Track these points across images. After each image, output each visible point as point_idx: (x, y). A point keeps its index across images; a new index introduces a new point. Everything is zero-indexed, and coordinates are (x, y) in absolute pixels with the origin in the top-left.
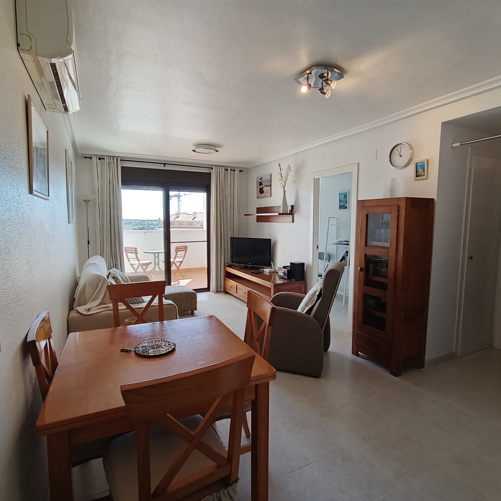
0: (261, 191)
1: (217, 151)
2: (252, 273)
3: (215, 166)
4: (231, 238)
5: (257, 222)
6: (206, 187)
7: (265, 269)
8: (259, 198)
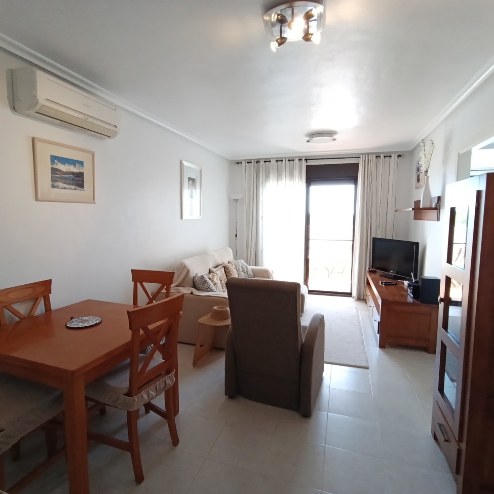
0: (418, 180)
1: (335, 140)
2: (382, 283)
3: (363, 154)
4: (373, 238)
5: (414, 219)
6: (355, 180)
7: (404, 281)
8: (417, 188)
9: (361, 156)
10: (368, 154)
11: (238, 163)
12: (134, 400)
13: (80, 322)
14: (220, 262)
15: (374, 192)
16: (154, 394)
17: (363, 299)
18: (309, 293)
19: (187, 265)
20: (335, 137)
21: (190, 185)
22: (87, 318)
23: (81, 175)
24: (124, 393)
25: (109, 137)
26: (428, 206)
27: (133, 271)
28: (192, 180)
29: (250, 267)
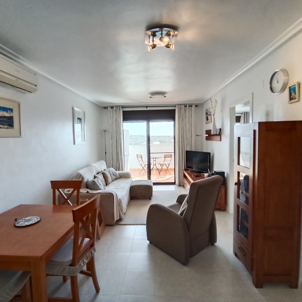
0: (207, 119)
1: (165, 97)
2: (194, 176)
3: (177, 104)
4: (186, 151)
5: (206, 140)
6: (173, 119)
7: (205, 174)
8: (206, 123)
9: (177, 106)
10: (181, 105)
11: (105, 108)
12: (76, 268)
13: (25, 221)
14: (100, 171)
15: (185, 126)
16: (86, 261)
17: (182, 185)
18: (154, 185)
19: (82, 174)
20: (165, 95)
21: (79, 123)
22: (28, 218)
23: (11, 118)
24: (68, 265)
25: (30, 92)
26: (215, 133)
27: (51, 182)
28: (79, 119)
29: (117, 172)
